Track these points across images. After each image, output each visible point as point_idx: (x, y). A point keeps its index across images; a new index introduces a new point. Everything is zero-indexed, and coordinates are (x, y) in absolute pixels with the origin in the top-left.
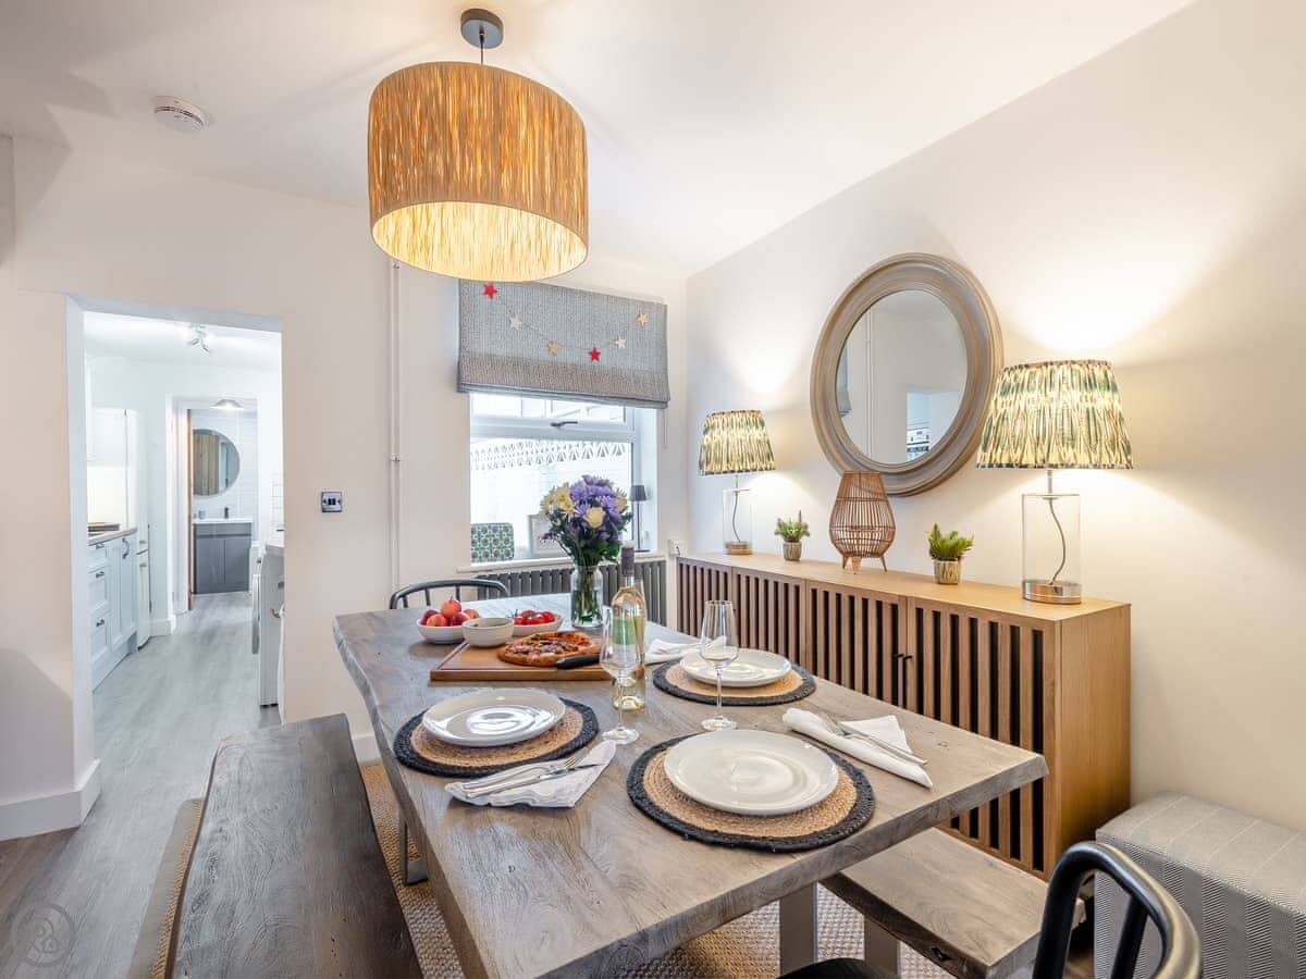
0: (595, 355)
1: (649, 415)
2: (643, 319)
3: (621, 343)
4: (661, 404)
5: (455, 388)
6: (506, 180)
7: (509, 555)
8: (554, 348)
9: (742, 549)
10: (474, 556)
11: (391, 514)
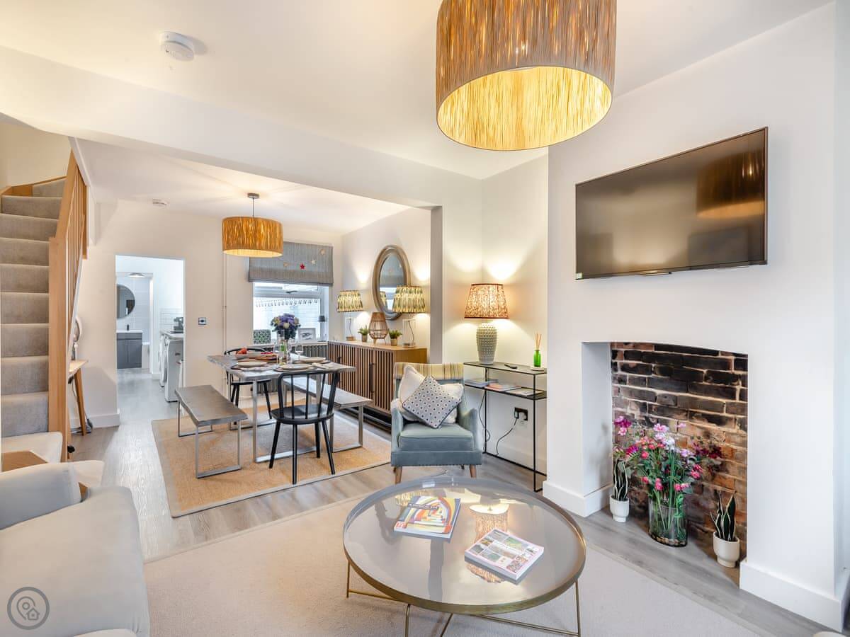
0: (303, 267)
1: (327, 289)
2: (323, 252)
3: (313, 262)
4: (331, 285)
5: (247, 279)
6: (257, 244)
7: (269, 341)
8: (286, 265)
9: (352, 339)
10: (255, 342)
11: (224, 326)
